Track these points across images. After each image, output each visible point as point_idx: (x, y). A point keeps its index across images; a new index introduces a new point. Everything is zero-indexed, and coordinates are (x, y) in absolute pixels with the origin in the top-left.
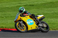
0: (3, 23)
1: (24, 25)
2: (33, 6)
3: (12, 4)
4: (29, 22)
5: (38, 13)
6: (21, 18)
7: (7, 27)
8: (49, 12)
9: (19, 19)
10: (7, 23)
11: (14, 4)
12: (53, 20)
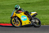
0: (4, 19)
1: (19, 21)
2: (29, 4)
3: (11, 2)
4: (23, 18)
5: (34, 10)
6: (16, 15)
7: (7, 22)
8: (43, 9)
9: (14, 16)
10: (7, 19)
11: (13, 2)
12: (46, 16)
